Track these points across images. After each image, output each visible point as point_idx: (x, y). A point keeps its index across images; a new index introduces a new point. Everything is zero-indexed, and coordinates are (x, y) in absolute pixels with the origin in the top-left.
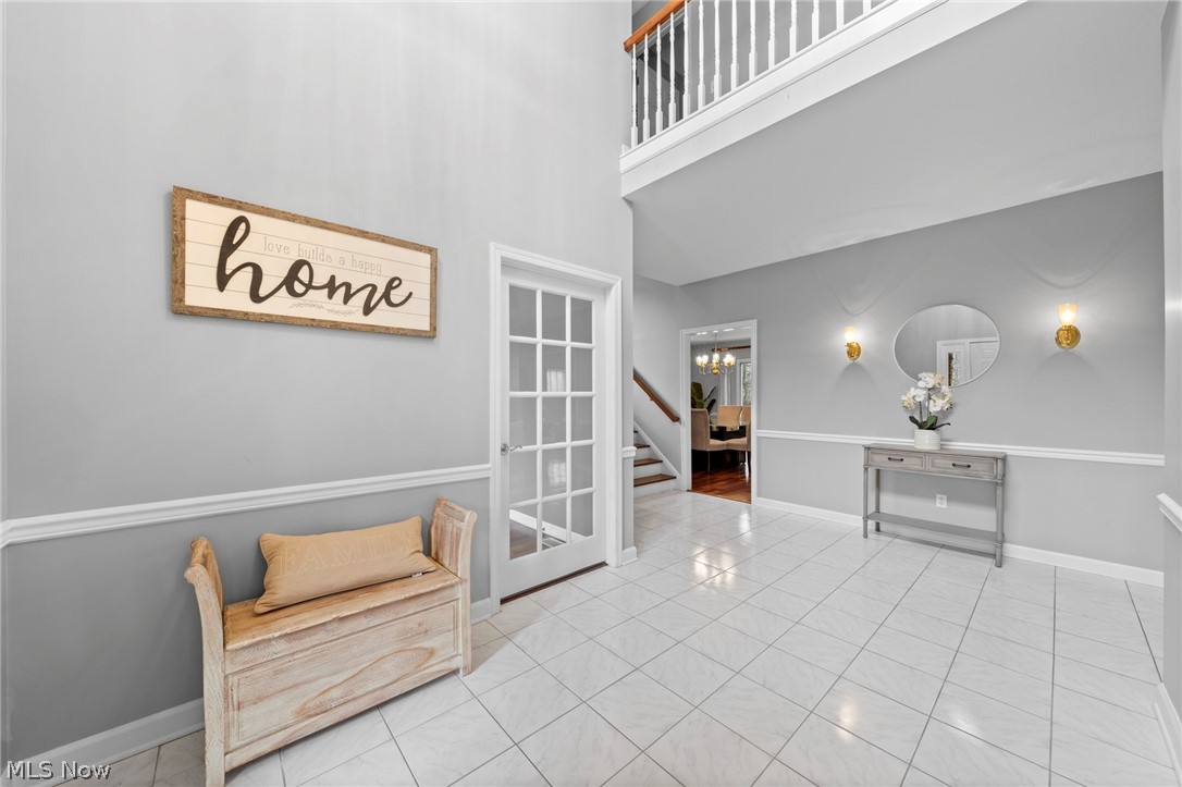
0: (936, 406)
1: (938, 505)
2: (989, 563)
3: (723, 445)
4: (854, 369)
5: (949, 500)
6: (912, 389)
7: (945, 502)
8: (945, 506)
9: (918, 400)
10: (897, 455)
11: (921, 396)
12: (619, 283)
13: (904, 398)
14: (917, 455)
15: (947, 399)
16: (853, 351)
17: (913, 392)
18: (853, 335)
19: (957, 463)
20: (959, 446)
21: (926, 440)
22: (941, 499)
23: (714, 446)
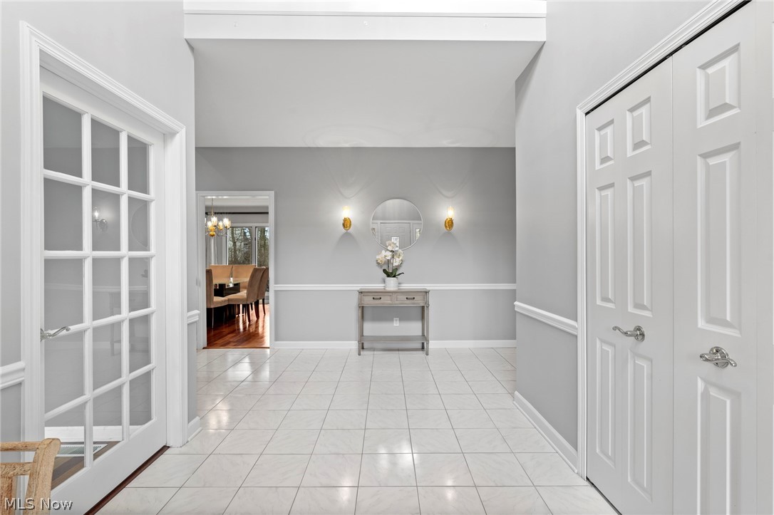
0: (396, 262)
1: (395, 325)
2: (421, 354)
3: (225, 301)
4: (347, 236)
5: (400, 320)
6: (383, 252)
7: (398, 322)
8: (398, 325)
9: (388, 258)
10: (377, 295)
11: (389, 255)
12: (184, 131)
13: (378, 257)
14: (388, 294)
15: (400, 258)
16: (346, 224)
17: (384, 253)
18: (347, 211)
19: (408, 297)
20: (406, 286)
21: (392, 284)
22: (396, 320)
23: (217, 302)
